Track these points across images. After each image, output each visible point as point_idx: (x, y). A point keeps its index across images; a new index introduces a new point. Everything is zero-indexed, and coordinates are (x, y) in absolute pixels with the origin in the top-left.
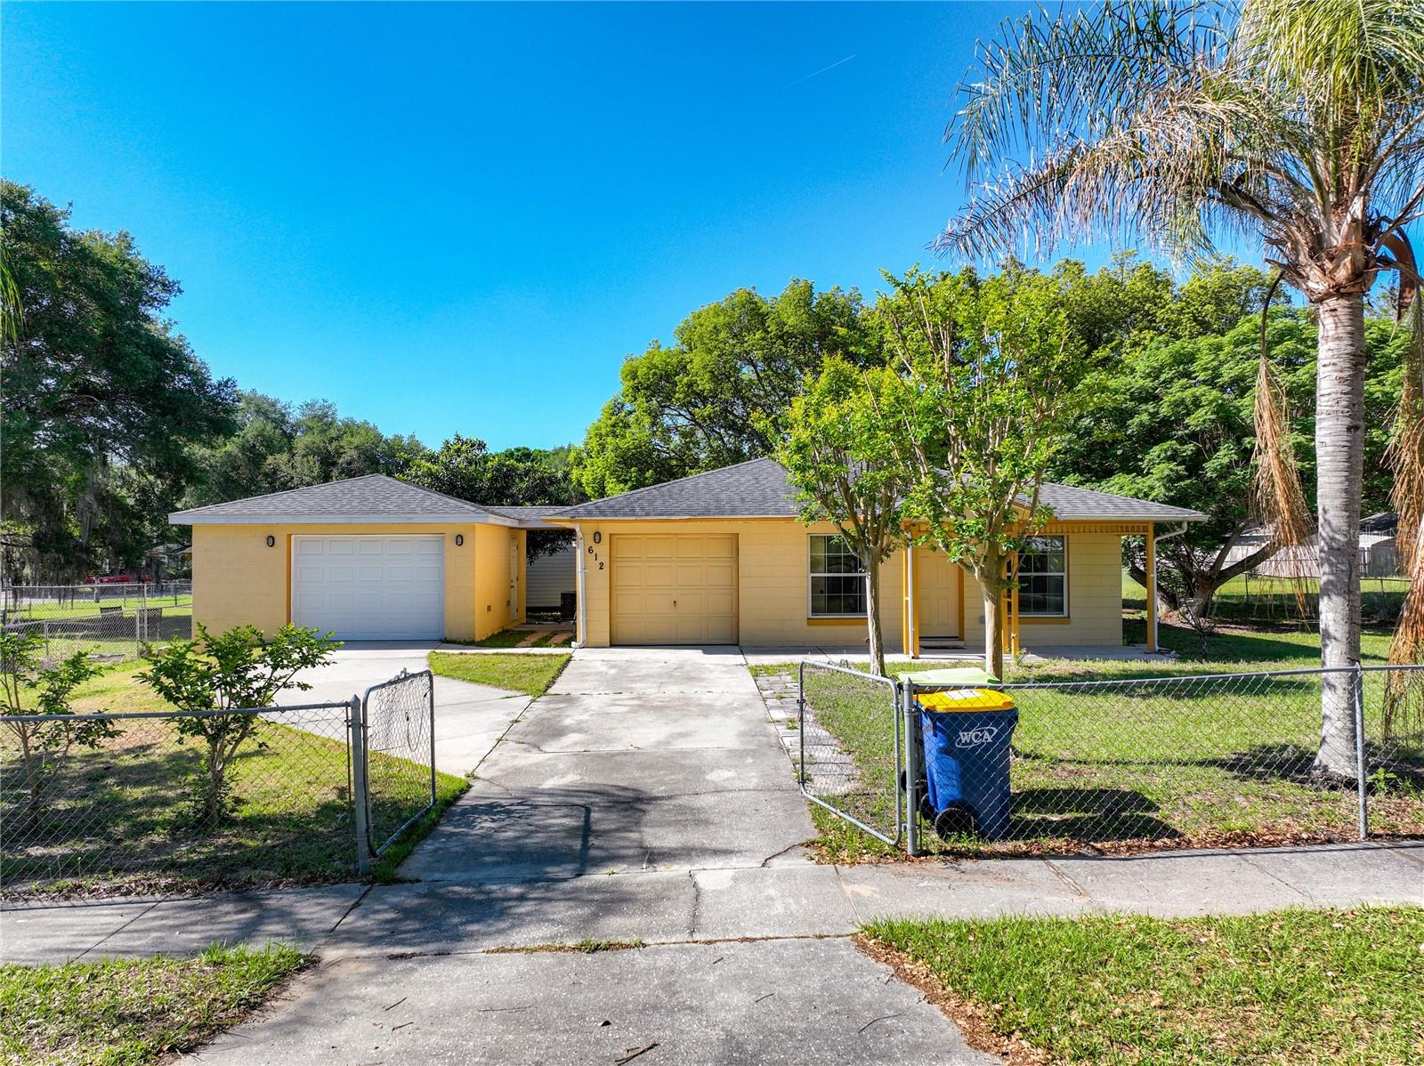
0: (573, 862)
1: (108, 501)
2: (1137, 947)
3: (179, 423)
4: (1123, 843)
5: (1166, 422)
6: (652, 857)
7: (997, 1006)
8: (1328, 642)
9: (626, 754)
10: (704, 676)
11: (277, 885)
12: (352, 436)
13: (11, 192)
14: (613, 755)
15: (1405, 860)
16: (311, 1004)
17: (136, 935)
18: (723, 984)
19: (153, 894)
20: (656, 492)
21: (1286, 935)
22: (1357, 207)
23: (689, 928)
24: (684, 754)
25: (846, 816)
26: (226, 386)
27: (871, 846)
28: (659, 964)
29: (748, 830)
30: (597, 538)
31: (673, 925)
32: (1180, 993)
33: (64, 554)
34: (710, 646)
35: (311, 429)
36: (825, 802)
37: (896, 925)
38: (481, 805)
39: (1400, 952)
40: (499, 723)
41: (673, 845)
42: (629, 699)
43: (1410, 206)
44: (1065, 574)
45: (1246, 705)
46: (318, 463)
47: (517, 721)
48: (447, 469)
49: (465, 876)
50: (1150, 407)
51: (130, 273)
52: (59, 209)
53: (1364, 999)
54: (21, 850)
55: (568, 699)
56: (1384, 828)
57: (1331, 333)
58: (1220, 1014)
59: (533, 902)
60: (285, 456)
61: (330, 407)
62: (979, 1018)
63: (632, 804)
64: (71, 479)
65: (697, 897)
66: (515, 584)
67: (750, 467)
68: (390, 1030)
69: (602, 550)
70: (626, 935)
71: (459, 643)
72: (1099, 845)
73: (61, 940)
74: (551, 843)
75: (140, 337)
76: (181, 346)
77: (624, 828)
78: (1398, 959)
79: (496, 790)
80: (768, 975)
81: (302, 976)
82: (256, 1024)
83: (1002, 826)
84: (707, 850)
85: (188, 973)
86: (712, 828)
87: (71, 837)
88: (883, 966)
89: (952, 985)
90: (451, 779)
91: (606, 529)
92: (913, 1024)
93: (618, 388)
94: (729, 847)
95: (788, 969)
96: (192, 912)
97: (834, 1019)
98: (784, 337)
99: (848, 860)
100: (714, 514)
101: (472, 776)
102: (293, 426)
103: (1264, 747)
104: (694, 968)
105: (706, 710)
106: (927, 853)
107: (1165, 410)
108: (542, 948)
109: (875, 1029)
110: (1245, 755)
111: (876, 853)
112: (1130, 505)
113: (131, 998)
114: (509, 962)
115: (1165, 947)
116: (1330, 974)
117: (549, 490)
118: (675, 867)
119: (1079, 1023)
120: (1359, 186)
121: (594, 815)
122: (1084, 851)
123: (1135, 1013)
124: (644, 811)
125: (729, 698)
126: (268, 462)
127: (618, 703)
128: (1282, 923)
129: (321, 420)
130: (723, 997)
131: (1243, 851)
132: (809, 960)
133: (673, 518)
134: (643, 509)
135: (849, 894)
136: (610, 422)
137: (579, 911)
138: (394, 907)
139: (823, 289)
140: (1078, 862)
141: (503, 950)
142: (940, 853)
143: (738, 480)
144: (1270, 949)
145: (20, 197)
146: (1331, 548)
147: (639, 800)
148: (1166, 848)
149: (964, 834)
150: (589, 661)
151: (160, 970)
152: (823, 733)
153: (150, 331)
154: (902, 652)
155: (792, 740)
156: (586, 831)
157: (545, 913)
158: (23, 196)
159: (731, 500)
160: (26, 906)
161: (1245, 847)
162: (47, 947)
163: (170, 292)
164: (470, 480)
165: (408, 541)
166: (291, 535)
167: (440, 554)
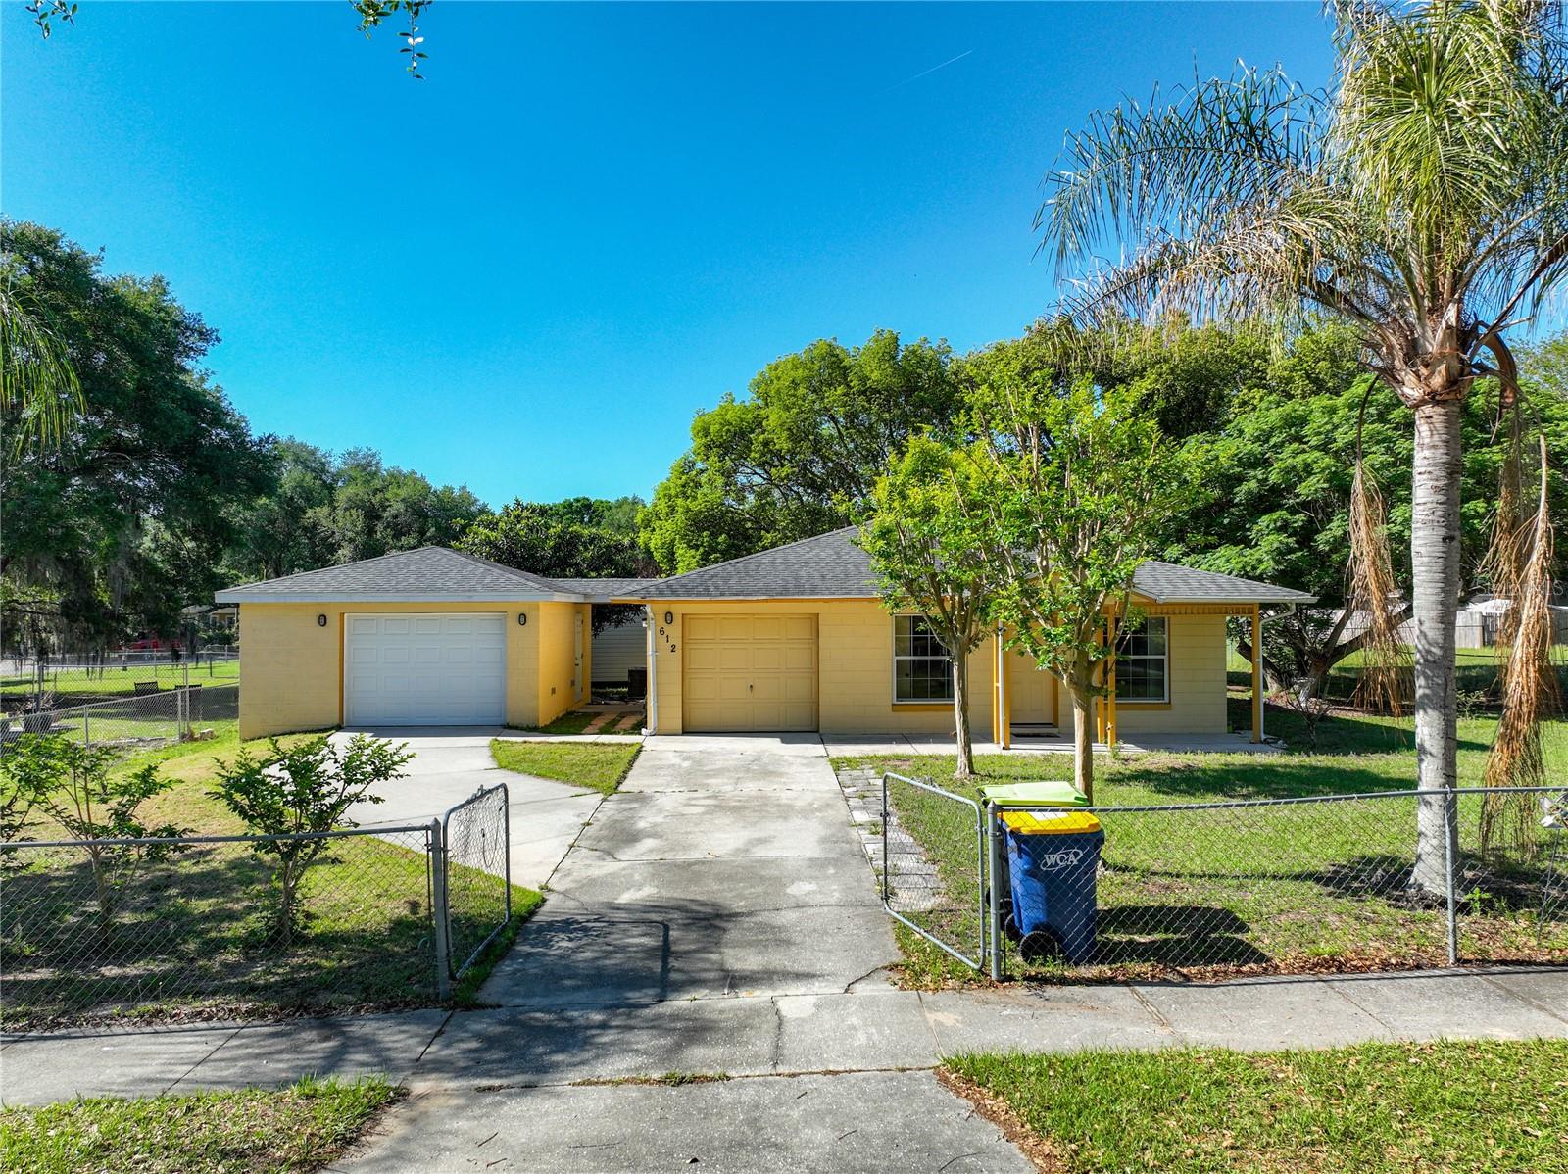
0: (654, 986)
1: (141, 565)
2: (1214, 1083)
3: (217, 483)
4: (1210, 969)
5: (1275, 490)
6: (733, 981)
7: (1073, 1146)
8: (1423, 757)
9: (703, 863)
10: (783, 770)
11: (358, 1011)
12: (399, 487)
13: (40, 237)
14: (689, 865)
15: (1491, 988)
16: (405, 1139)
17: (223, 1064)
18: (807, 1120)
19: (234, 1019)
21: (1362, 1071)
22: (1451, 314)
23: (772, 1060)
24: (764, 863)
25: (930, 937)
26: (267, 442)
27: (954, 971)
28: (744, 1098)
29: (830, 951)
30: (669, 618)
31: (756, 1056)
32: (1252, 1132)
33: (94, 624)
34: (789, 734)
35: (354, 479)
36: (909, 920)
37: (978, 1058)
38: (557, 922)
39: (1471, 1090)
40: (570, 827)
41: (755, 968)
42: (704, 798)
43: (1505, 314)
44: (1166, 657)
45: (1351, 809)
46: (361, 518)
47: (588, 824)
48: (506, 537)
49: (545, 1001)
50: (1259, 473)
51: (165, 322)
52: (90, 255)
53: (1430, 1139)
54: (94, 970)
55: (641, 798)
56: (1474, 953)
57: (1427, 441)
58: (1289, 1155)
59: (616, 1031)
60: (326, 510)
61: (374, 455)
62: (1056, 1157)
63: (711, 921)
64: (103, 544)
65: (780, 1026)
66: (579, 662)
67: (831, 540)
68: (485, 1166)
70: (710, 1067)
71: (522, 729)
72: (1185, 971)
73: (150, 1069)
74: (630, 965)
75: (176, 390)
76: (218, 398)
77: (704, 948)
78: (1468, 1097)
79: (571, 904)
80: (851, 1110)
81: (394, 1110)
82: (354, 1159)
83: (1087, 952)
84: (789, 973)
85: (282, 1107)
86: (793, 948)
87: (144, 956)
88: (964, 1102)
89: (1031, 1123)
90: (524, 891)
91: (678, 610)
92: (991, 1162)
94: (812, 970)
95: (871, 1104)
96: (276, 1040)
97: (915, 1157)
98: (868, 393)
99: (932, 986)
100: (792, 594)
101: (545, 888)
102: (333, 476)
103: (1364, 857)
104: (778, 1102)
105: (785, 812)
106: (1011, 978)
107: (1274, 478)
108: (627, 1081)
109: (955, 1168)
110: (1344, 867)
111: (960, 978)
112: (1234, 585)
113: (231, 1131)
114: (595, 1095)
115: (1243, 1082)
116: (1400, 1112)
117: (615, 562)
118: (757, 992)
119: (1151, 1164)
120: (1453, 291)
121: (674, 934)
122: (1169, 977)
123: (1206, 1153)
124: (725, 930)
125: (809, 797)
126: (307, 515)
127: (693, 802)
128: (1359, 1058)
129: (365, 468)
130: (807, 1134)
131: (1330, 977)
132: (891, 1095)
133: (749, 598)
134: (717, 588)
135: (932, 1023)
136: (679, 482)
137: (663, 1041)
138: (478, 1036)
139: (909, 340)
140: (1163, 988)
141: (590, 1083)
142: (1024, 979)
143: (818, 555)
144: (1345, 1086)
145: (49, 243)
146: (1426, 661)
147: (719, 916)
148: (1253, 974)
149: (1049, 958)
150: (662, 752)
151: (254, 1103)
152: (907, 839)
153: (185, 382)
154: (992, 741)
155: (874, 847)
156: (665, 951)
157: (629, 1043)
158: (53, 240)
159: (810, 577)
160: (108, 1032)
161: (1333, 973)
162: (136, 1076)
163: (208, 341)
164: (531, 548)
165: (468, 620)
166: (344, 613)
167: (502, 634)
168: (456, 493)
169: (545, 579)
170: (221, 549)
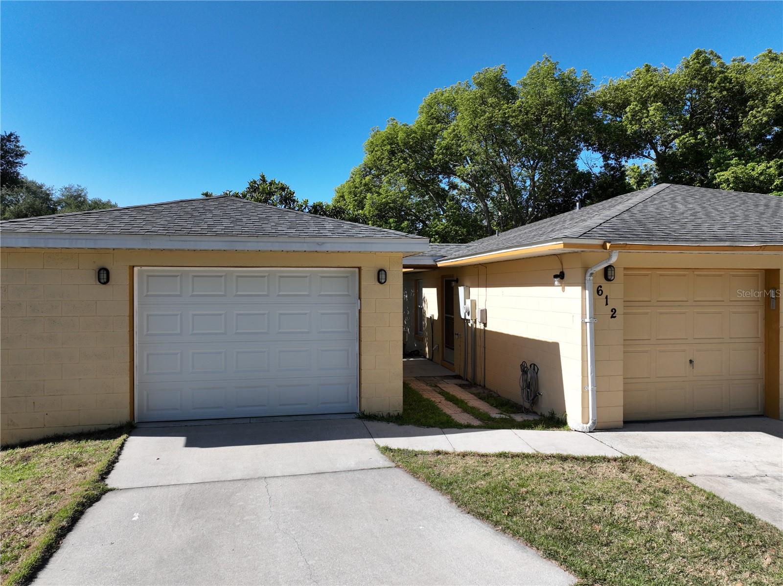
30: (610, 273)
35: (69, 204)
61: (82, 190)
69: (615, 291)
71: (385, 419)
129: (77, 199)
165: (306, 277)
166: (133, 267)
167: (349, 295)
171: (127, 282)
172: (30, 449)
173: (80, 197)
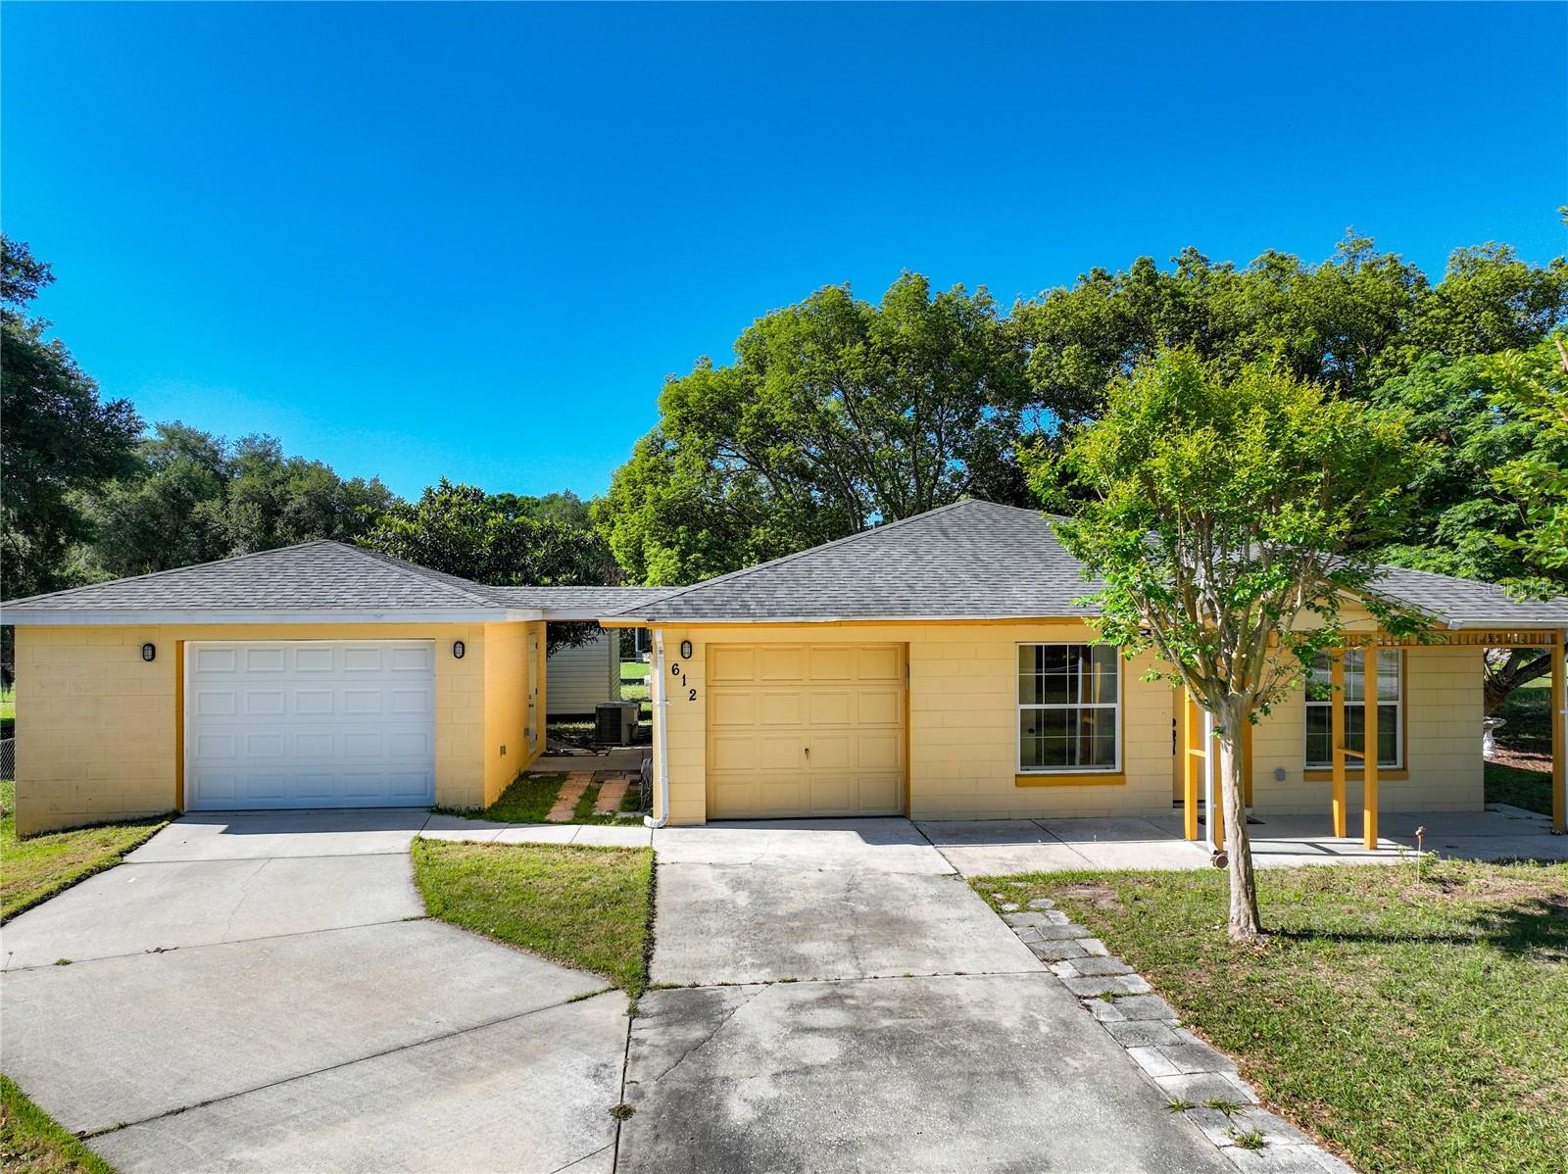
5: (1468, 472)
12: (301, 479)
20: (770, 575)
26: (118, 411)
30: (686, 650)
35: (250, 470)
44: (1398, 704)
46: (257, 513)
48: (429, 530)
60: (217, 504)
61: (273, 443)
66: (533, 701)
69: (694, 669)
76: (57, 356)
91: (699, 637)
93: (658, 420)
98: (892, 352)
100: (879, 614)
102: (227, 466)
107: (1467, 453)
126: (196, 510)
129: (263, 458)
133: (813, 620)
134: (760, 603)
136: (647, 465)
139: (941, 288)
153: (9, 334)
159: (893, 590)
163: (36, 279)
164: (462, 544)
165: (376, 650)
166: (183, 641)
167: (428, 671)
168: (367, 485)
169: (485, 587)
170: (62, 547)
171: (174, 658)
172: (70, 834)
173: (269, 455)
